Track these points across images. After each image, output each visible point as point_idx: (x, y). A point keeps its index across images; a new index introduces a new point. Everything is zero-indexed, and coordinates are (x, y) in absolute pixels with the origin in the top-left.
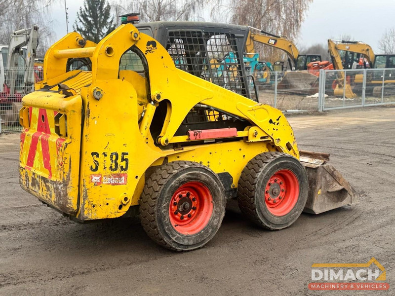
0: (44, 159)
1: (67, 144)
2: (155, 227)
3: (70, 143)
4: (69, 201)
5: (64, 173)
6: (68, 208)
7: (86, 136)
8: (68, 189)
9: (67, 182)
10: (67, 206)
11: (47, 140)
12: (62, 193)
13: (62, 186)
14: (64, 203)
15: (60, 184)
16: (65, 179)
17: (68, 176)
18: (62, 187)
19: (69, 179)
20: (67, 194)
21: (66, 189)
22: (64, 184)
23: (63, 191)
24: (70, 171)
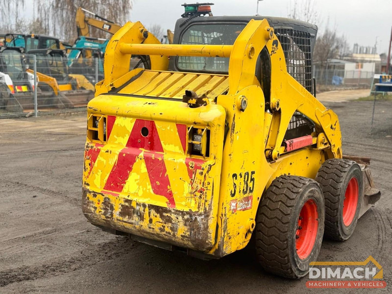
0: (152, 182)
1: (210, 166)
2: (287, 255)
3: (214, 165)
4: (209, 235)
5: (206, 201)
6: (208, 244)
7: (230, 155)
8: (209, 221)
9: (209, 212)
10: (207, 242)
11: (160, 159)
12: (202, 226)
13: (203, 217)
14: (204, 239)
15: (200, 215)
16: (207, 209)
17: (210, 206)
18: (202, 219)
19: (211, 209)
20: (208, 227)
21: (208, 221)
22: (206, 215)
23: (204, 224)
24: (212, 198)
